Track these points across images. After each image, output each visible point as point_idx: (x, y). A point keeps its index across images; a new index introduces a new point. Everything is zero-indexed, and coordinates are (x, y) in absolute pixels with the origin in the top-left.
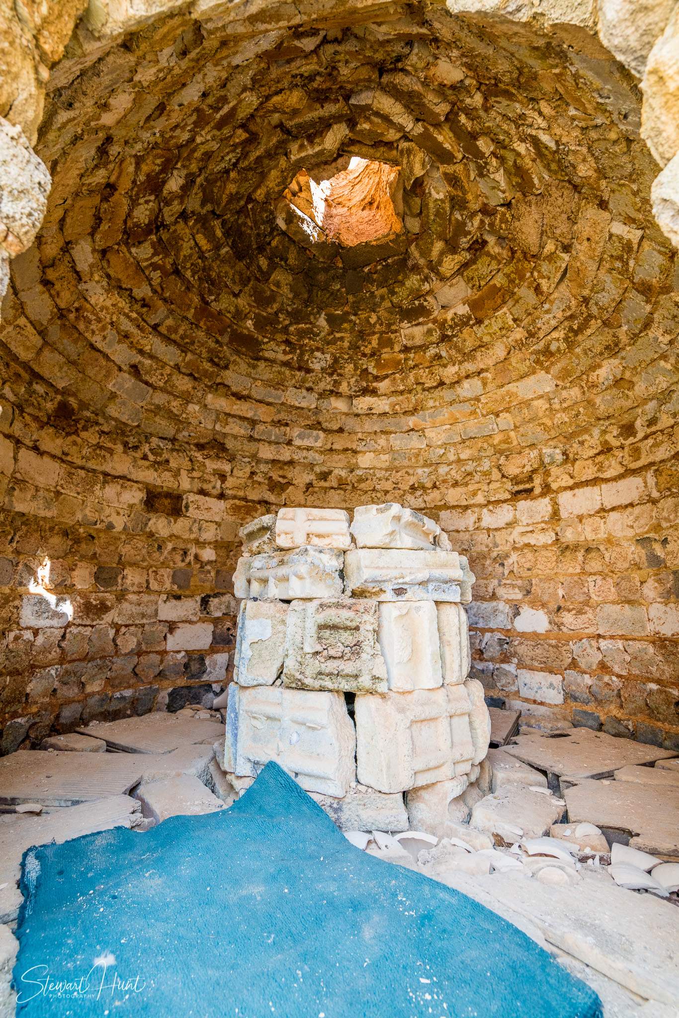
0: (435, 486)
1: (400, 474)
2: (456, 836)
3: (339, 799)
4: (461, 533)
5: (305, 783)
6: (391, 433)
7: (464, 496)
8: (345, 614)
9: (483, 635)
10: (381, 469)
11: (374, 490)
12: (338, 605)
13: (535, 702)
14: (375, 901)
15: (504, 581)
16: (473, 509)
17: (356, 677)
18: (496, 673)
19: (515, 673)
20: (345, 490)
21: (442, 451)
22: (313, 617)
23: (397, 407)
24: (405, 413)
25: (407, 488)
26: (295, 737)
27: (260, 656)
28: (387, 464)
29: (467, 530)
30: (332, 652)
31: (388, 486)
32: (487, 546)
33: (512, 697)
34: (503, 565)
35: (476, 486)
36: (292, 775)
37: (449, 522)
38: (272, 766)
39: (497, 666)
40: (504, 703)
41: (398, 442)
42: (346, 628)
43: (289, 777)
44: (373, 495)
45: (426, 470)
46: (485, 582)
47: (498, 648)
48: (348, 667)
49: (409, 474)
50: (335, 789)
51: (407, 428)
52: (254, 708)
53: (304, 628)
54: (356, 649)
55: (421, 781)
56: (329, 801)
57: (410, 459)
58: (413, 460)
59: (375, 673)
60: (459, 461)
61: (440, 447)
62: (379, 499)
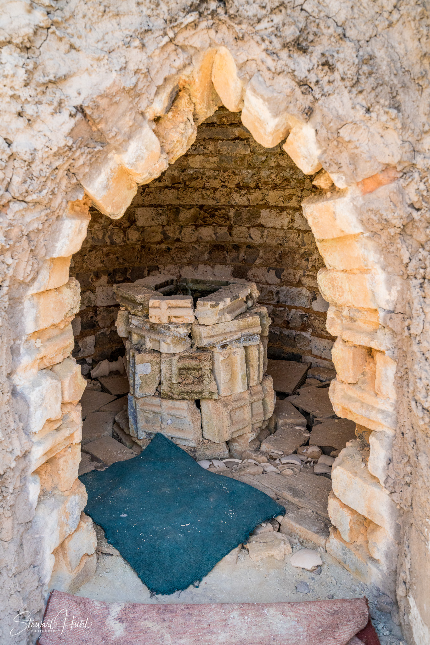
0: (257, 187)
1: (227, 173)
2: (251, 459)
3: (194, 448)
4: (278, 231)
5: (177, 442)
6: (219, 140)
7: (281, 199)
8: (194, 363)
9: (290, 311)
10: (210, 169)
11: (204, 188)
12: (190, 357)
13: (321, 358)
14: (214, 489)
15: (308, 273)
16: (288, 211)
17: (201, 393)
18: (297, 337)
19: (310, 338)
20: (178, 189)
21: (264, 158)
22: (176, 364)
23: (224, 119)
24: (231, 124)
25: (234, 186)
26: (170, 421)
27: (146, 382)
28: (216, 165)
29: (282, 228)
30: (187, 381)
31: (217, 184)
32: (297, 244)
33: (306, 354)
34: (307, 260)
35: (291, 191)
36: (170, 439)
37: (269, 219)
38: (158, 435)
39: (298, 333)
40: (301, 357)
41: (225, 148)
42: (194, 369)
43: (169, 440)
44: (204, 192)
45: (250, 171)
46: (294, 271)
47: (300, 320)
48: (197, 389)
49: (235, 175)
50: (192, 444)
51: (233, 137)
52: (146, 408)
53: (171, 370)
54: (201, 379)
55: (235, 435)
56: (189, 449)
57: (236, 162)
58: (239, 163)
59: (211, 390)
60: (279, 166)
61: (263, 154)
62: (208, 196)
